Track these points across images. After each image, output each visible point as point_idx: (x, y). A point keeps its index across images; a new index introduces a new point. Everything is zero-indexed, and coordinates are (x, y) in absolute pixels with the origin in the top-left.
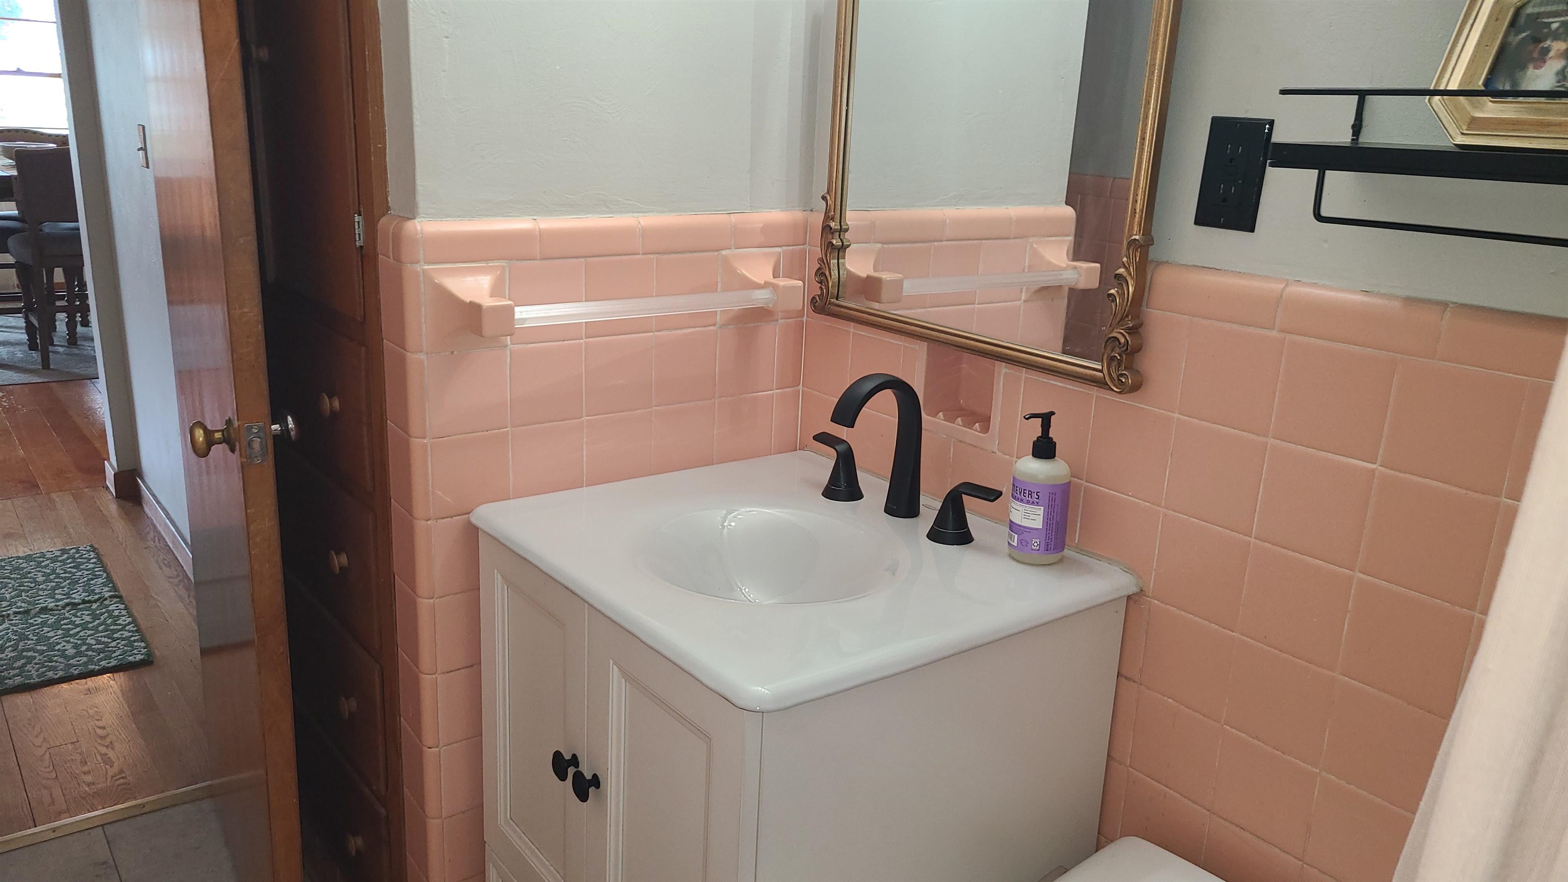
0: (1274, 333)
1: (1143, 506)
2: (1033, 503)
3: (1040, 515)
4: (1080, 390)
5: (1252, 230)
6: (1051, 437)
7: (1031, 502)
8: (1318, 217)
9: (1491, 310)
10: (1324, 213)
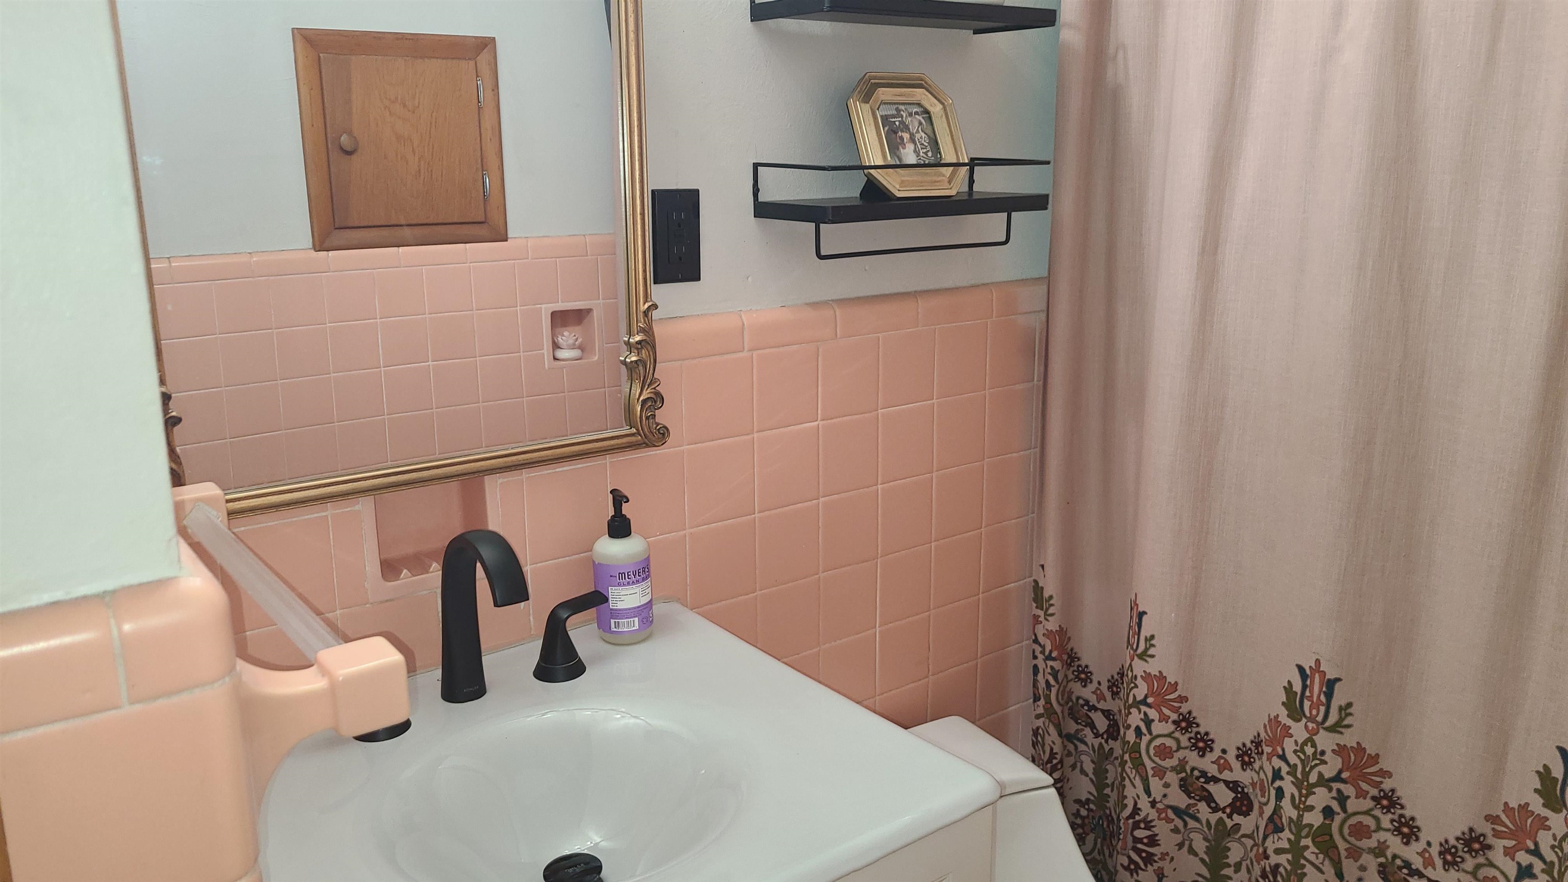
0: (745, 354)
1: (671, 537)
2: (633, 582)
3: (636, 593)
4: (585, 465)
5: (697, 278)
6: (624, 515)
7: (631, 583)
8: (820, 257)
9: (859, 298)
10: (823, 253)
